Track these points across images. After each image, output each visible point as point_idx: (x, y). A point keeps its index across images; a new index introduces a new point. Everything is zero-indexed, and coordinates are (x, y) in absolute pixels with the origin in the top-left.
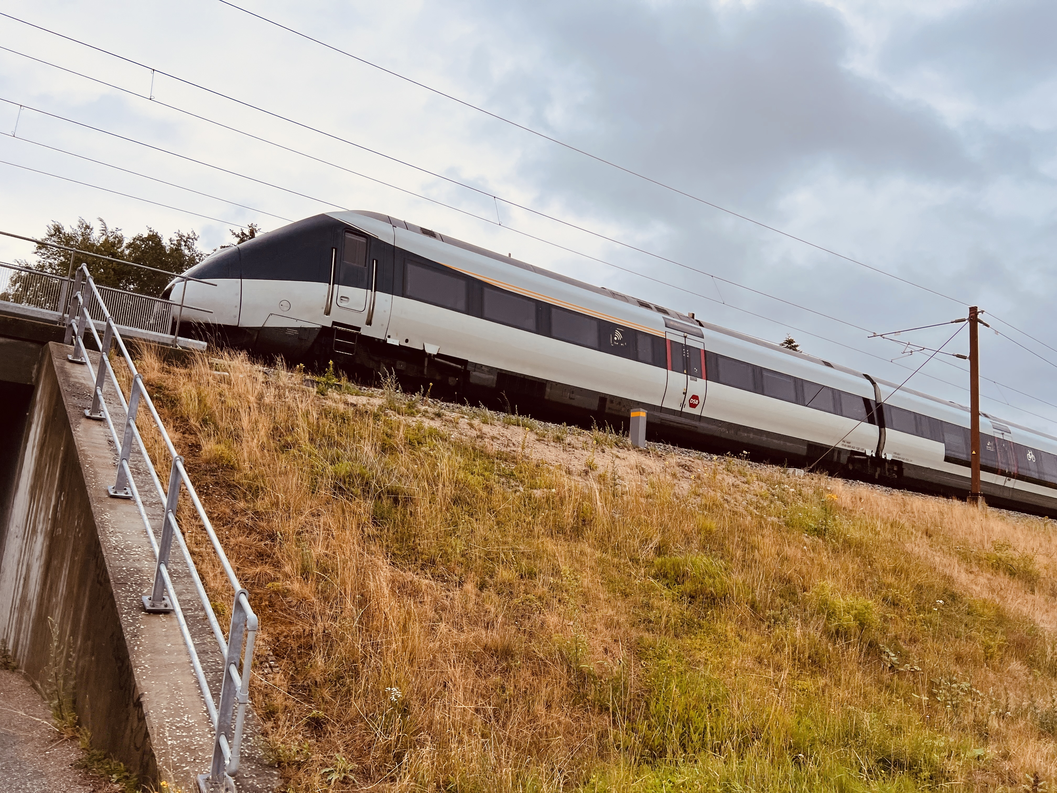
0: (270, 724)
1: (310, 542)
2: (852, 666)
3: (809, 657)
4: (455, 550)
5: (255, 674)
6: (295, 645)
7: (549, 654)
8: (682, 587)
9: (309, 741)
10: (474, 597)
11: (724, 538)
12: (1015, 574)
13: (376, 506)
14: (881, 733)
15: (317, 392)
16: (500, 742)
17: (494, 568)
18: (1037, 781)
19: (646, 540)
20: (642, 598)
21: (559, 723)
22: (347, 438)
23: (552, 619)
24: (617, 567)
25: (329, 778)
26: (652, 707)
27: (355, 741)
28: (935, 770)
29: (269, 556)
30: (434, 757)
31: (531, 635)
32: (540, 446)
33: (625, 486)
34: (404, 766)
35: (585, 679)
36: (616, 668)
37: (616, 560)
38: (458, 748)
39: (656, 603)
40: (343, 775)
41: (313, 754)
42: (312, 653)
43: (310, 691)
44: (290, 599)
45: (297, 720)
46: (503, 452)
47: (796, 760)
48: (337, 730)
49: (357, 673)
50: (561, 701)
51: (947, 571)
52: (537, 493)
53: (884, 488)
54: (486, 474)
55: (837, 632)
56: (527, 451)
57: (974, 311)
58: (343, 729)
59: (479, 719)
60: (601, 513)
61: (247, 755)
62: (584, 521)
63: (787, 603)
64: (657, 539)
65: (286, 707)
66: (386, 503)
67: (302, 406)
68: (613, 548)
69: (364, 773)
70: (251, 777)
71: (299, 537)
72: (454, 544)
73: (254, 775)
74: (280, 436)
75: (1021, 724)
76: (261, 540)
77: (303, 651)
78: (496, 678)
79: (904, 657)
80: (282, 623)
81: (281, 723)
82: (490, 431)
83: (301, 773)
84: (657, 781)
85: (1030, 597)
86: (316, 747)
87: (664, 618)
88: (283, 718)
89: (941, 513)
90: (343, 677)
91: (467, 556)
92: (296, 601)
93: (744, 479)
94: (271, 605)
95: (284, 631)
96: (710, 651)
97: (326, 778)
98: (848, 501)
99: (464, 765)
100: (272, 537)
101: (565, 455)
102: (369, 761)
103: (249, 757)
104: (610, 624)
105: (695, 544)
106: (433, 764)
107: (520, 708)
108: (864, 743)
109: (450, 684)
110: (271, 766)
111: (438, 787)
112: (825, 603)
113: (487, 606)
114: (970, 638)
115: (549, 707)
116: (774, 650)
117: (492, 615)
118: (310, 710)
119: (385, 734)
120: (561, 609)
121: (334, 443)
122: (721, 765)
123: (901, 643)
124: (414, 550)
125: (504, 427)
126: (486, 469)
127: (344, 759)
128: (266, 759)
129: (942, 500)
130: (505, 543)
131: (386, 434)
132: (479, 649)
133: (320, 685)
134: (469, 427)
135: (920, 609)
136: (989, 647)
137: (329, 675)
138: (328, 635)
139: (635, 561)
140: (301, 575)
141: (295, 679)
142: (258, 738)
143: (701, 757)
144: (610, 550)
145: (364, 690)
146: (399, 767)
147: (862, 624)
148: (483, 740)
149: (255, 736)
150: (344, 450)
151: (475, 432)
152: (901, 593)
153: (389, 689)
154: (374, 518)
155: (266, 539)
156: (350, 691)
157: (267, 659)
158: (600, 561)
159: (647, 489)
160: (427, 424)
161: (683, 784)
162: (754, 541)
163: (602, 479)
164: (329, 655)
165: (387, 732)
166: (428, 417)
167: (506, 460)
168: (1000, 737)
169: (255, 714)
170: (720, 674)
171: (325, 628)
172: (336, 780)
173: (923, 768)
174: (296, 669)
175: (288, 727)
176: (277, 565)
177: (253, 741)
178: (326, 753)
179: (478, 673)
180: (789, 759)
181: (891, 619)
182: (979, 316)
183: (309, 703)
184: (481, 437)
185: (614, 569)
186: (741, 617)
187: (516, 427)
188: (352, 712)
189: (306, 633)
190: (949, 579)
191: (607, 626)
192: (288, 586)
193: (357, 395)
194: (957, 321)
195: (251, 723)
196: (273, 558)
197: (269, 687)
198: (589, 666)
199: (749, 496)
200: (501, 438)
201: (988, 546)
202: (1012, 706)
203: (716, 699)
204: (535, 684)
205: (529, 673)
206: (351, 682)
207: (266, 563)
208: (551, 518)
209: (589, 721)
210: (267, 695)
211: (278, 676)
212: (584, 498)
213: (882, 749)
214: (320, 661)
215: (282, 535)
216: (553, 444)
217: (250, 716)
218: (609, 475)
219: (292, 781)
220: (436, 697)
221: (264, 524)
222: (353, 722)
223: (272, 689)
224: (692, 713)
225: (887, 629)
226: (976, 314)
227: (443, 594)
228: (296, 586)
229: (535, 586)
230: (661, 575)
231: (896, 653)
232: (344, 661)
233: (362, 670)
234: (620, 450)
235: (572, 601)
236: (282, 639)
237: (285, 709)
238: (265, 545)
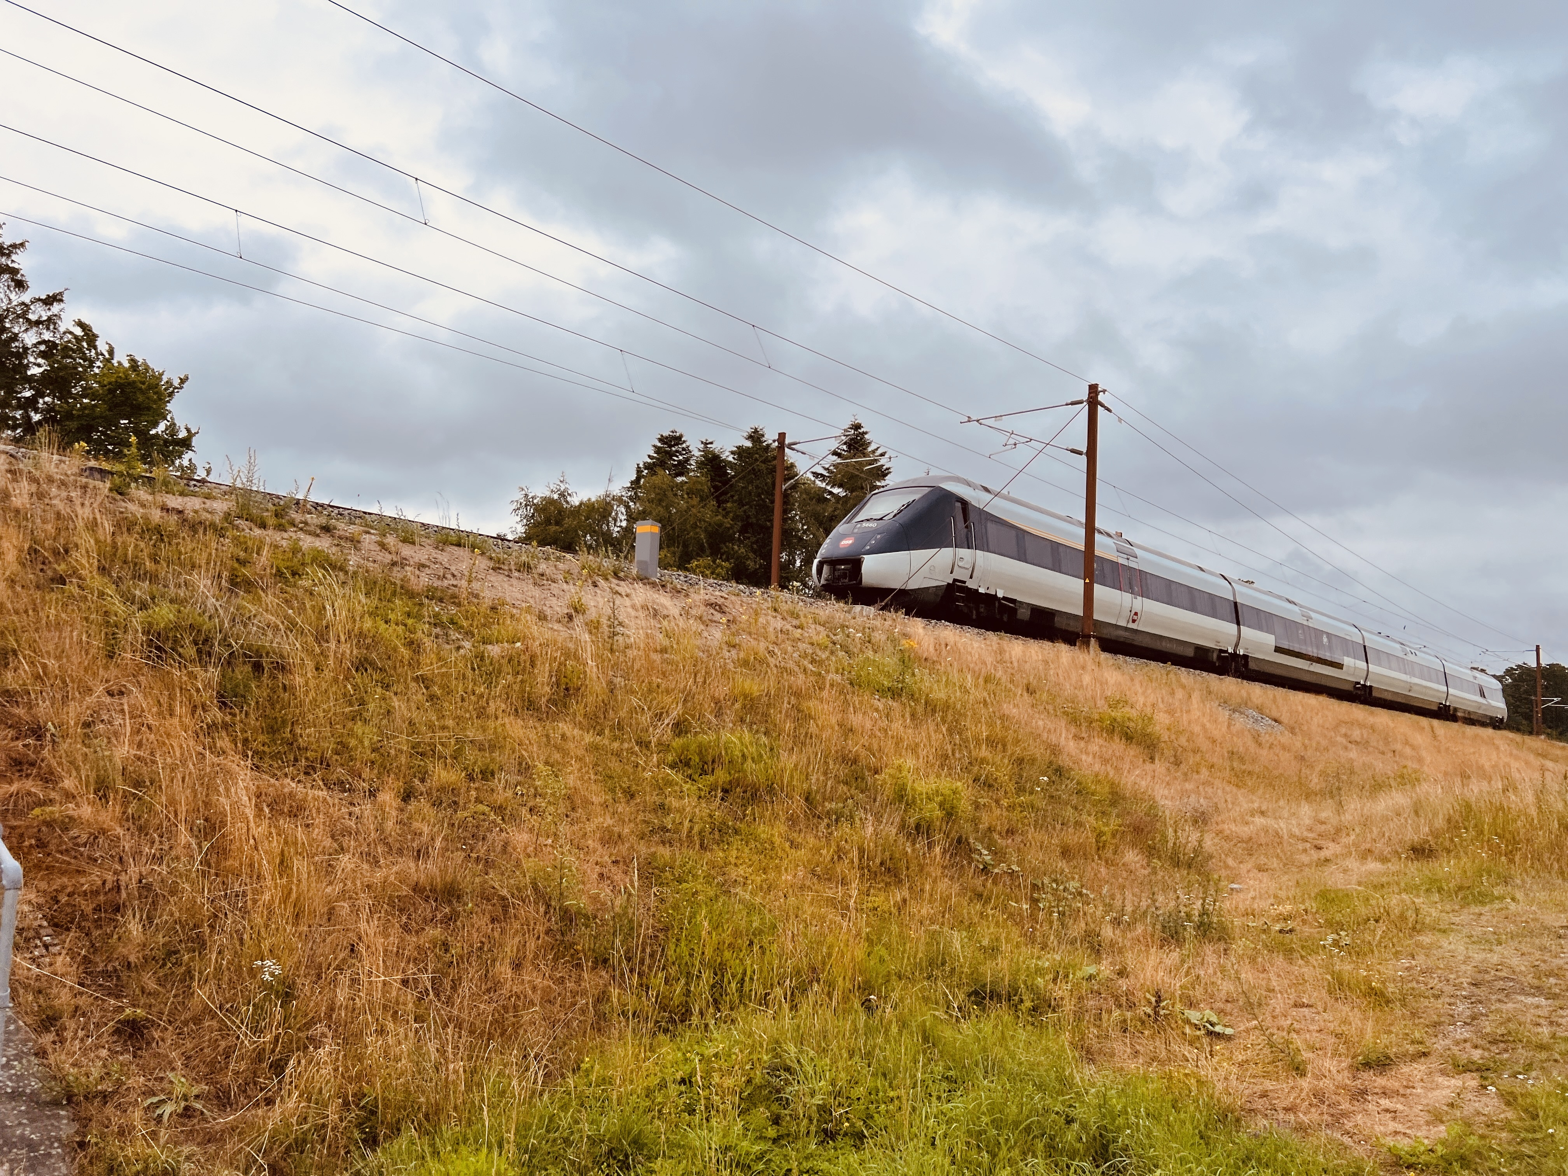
0: (47, 1039)
1: (109, 738)
2: (936, 872)
3: (882, 864)
4: (362, 742)
5: (18, 960)
6: (88, 907)
7: (517, 888)
8: (711, 779)
9: (121, 1058)
10: (394, 813)
11: (769, 706)
12: (1132, 738)
13: (223, 676)
14: (973, 957)
15: (111, 490)
16: (445, 1026)
17: (426, 766)
18: (1159, 1000)
19: (661, 714)
20: (653, 798)
21: (534, 989)
22: (168, 566)
23: (521, 838)
24: (618, 754)
25: (159, 1112)
26: (670, 953)
27: (201, 1050)
28: (1038, 998)
29: (32, 764)
30: (337, 1059)
31: (489, 864)
32: (496, 579)
33: (628, 636)
34: (288, 1080)
35: (571, 921)
36: (618, 902)
37: (616, 745)
38: (377, 1041)
39: (675, 803)
40: (183, 1104)
41: (129, 1078)
42: (119, 918)
43: (118, 978)
44: (74, 832)
45: (97, 1026)
46: (436, 589)
47: (867, 1006)
48: (170, 1036)
49: (203, 945)
50: (536, 957)
51: (1053, 739)
52: (494, 650)
53: (976, 630)
54: (410, 622)
55: (918, 827)
56: (476, 585)
57: (1094, 390)
58: (179, 1034)
59: (410, 997)
60: (594, 676)
61: (9, 1090)
62: (567, 689)
63: (853, 791)
64: (676, 712)
65: (77, 1008)
66: (242, 671)
67: (84, 513)
68: (612, 728)
69: (219, 1097)
70: (20, 1124)
71: (87, 730)
72: (360, 732)
73: (25, 1121)
74: (44, 563)
75: (1140, 929)
76: (17, 739)
77: (103, 915)
78: (435, 932)
79: (999, 855)
80: (63, 873)
81: (68, 1034)
82: (414, 554)
83: (109, 1109)
84: (680, 1054)
85: (1148, 766)
86: (133, 1067)
87: (687, 824)
88: (71, 1025)
89: (1046, 662)
90: (175, 953)
91: (381, 751)
92: (86, 836)
93: (795, 622)
94: (41, 845)
95: (67, 886)
96: (750, 866)
97: (154, 1112)
98: (932, 649)
99: (387, 1067)
100: (38, 732)
101: (537, 592)
102: (228, 1079)
103: (13, 1092)
104: (610, 839)
105: (729, 717)
106: (336, 1070)
107: (473, 972)
108: (953, 970)
109: (362, 948)
110: (56, 1103)
111: (346, 1104)
112: (903, 788)
113: (416, 825)
114: (1078, 824)
115: (517, 966)
116: (836, 857)
117: (424, 839)
118: (120, 1010)
119: (254, 1035)
120: (534, 820)
121: (145, 574)
122: (768, 1022)
123: (996, 837)
124: (292, 744)
125: (437, 548)
126: (409, 615)
127: (183, 1080)
128: (46, 1093)
129: (1047, 645)
130: (443, 728)
131: (238, 560)
132: (405, 890)
133: (136, 966)
134: (379, 548)
135: (1020, 790)
136: (1100, 834)
137: (152, 950)
138: (148, 887)
139: (644, 744)
140: (95, 793)
141: (90, 962)
142: (29, 1061)
143: (739, 1014)
144: (607, 732)
145: (215, 969)
146: (280, 1082)
147: (949, 815)
148: (417, 1025)
149: (22, 1058)
150: (165, 586)
151: (388, 556)
152: (997, 770)
153: (259, 963)
154: (222, 696)
155: (26, 737)
156: (190, 972)
157: (38, 933)
158: (594, 748)
159: (661, 639)
160: (307, 542)
161: (716, 1055)
162: (809, 708)
163: (593, 627)
164: (150, 919)
165: (257, 1030)
166: (310, 533)
167: (441, 600)
168: (1116, 949)
169: (21, 1023)
170: (764, 898)
171: (141, 875)
172: (171, 1114)
173: (1024, 998)
174: (93, 945)
175: (82, 1040)
176: (49, 778)
177: (18, 1067)
178: (151, 1074)
179: (406, 928)
180: (857, 1005)
181: (984, 805)
182: (1101, 397)
183: (118, 997)
184: (402, 563)
185: (614, 759)
186: (792, 815)
187: (456, 548)
188: (194, 1004)
189: (108, 886)
190: (1055, 750)
191: (604, 842)
192: (70, 813)
193: (182, 494)
194: (1073, 403)
195: (15, 1038)
196: (40, 768)
197: (43, 979)
198: (577, 902)
199: (802, 646)
200: (432, 566)
201: (1100, 703)
202: (1129, 908)
203: (759, 932)
204: (496, 935)
205: (487, 918)
206: (192, 959)
207: (28, 776)
208: (516, 687)
209: (578, 982)
210: (40, 992)
211: (60, 959)
212: (567, 654)
213: (975, 976)
214: (135, 928)
215: (55, 728)
216: (516, 574)
217: (12, 1027)
218: (604, 621)
219: (93, 1124)
220: (338, 968)
221: (20, 711)
222: (197, 1020)
223: (49, 979)
224: (727, 954)
225: (980, 819)
226: (1097, 394)
227: (344, 810)
228: (86, 811)
229: (492, 790)
230: (682, 763)
231: (990, 850)
232: (178, 927)
233: (210, 936)
234: (622, 583)
235: (551, 809)
236: (64, 899)
237: (76, 1011)
238: (24, 745)
